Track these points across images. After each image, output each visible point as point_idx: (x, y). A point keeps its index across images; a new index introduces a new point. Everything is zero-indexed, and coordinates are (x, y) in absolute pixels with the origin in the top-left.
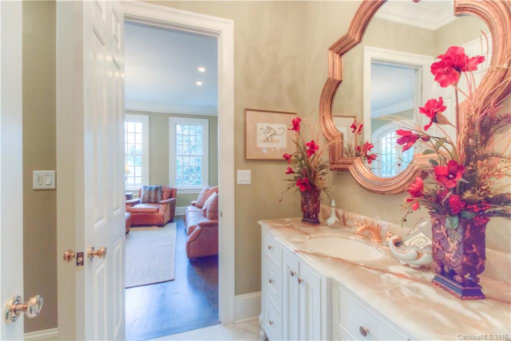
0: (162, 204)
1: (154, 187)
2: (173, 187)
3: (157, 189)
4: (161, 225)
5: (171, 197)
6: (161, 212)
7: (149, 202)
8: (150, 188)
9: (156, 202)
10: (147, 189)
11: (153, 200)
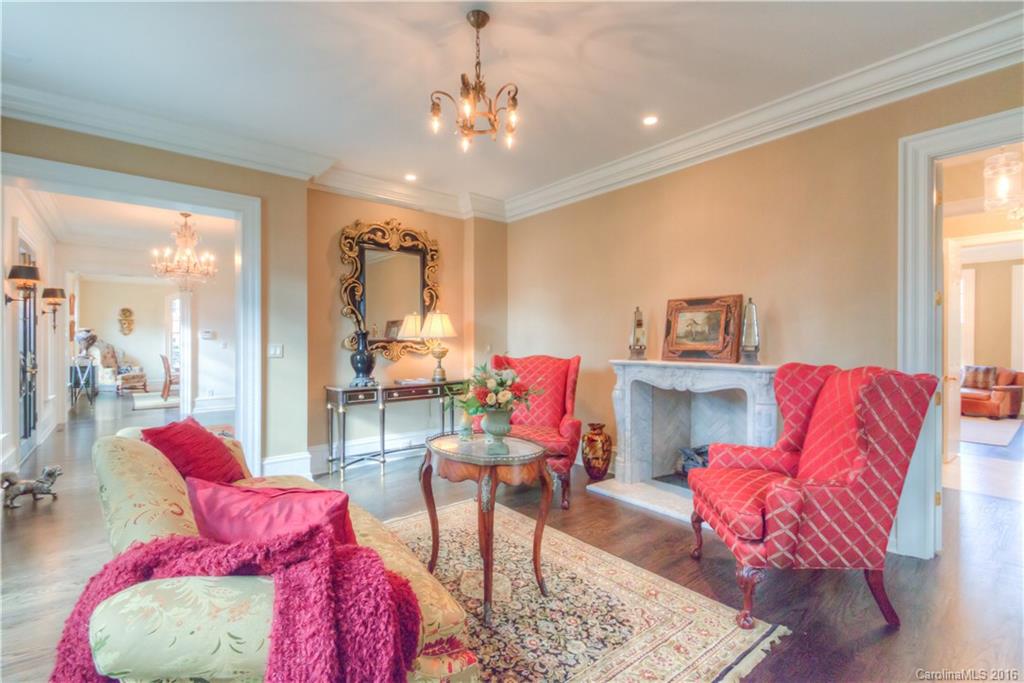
0: (995, 390)
1: (983, 367)
2: (1018, 370)
3: (987, 371)
4: (994, 417)
5: (1013, 382)
6: (994, 401)
7: (975, 386)
8: (977, 370)
9: (986, 388)
10: (971, 370)
11: (980, 385)
